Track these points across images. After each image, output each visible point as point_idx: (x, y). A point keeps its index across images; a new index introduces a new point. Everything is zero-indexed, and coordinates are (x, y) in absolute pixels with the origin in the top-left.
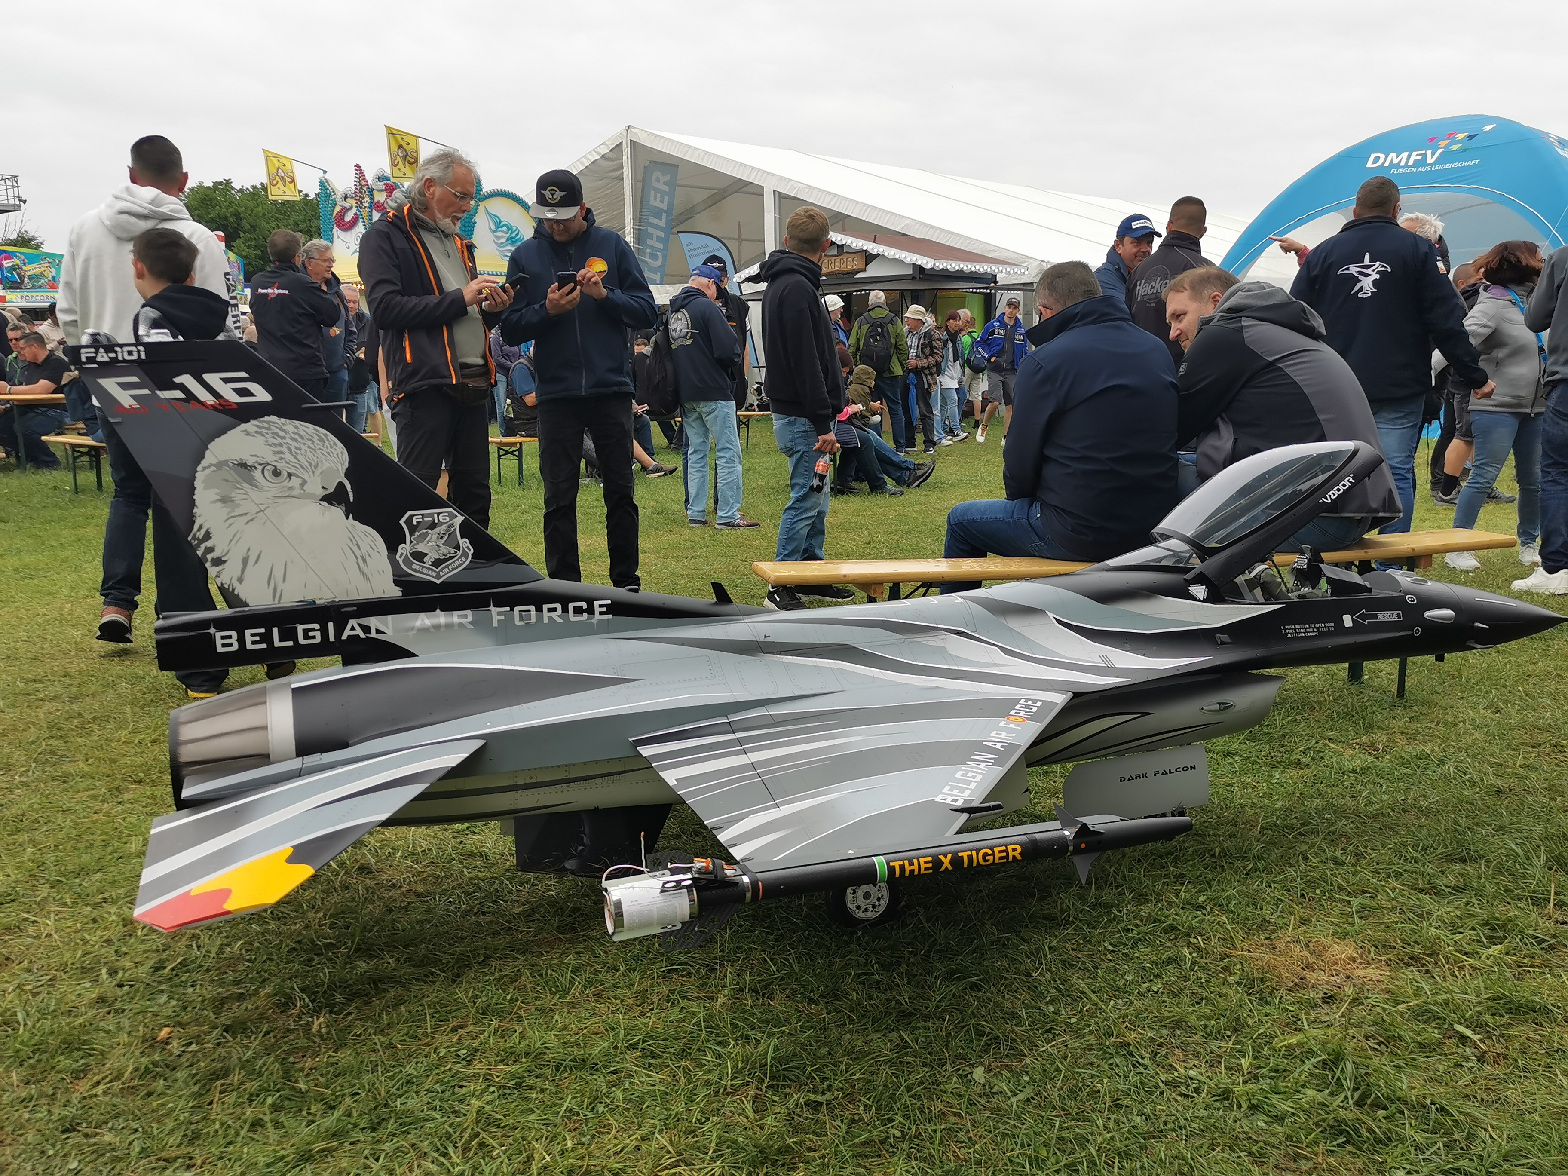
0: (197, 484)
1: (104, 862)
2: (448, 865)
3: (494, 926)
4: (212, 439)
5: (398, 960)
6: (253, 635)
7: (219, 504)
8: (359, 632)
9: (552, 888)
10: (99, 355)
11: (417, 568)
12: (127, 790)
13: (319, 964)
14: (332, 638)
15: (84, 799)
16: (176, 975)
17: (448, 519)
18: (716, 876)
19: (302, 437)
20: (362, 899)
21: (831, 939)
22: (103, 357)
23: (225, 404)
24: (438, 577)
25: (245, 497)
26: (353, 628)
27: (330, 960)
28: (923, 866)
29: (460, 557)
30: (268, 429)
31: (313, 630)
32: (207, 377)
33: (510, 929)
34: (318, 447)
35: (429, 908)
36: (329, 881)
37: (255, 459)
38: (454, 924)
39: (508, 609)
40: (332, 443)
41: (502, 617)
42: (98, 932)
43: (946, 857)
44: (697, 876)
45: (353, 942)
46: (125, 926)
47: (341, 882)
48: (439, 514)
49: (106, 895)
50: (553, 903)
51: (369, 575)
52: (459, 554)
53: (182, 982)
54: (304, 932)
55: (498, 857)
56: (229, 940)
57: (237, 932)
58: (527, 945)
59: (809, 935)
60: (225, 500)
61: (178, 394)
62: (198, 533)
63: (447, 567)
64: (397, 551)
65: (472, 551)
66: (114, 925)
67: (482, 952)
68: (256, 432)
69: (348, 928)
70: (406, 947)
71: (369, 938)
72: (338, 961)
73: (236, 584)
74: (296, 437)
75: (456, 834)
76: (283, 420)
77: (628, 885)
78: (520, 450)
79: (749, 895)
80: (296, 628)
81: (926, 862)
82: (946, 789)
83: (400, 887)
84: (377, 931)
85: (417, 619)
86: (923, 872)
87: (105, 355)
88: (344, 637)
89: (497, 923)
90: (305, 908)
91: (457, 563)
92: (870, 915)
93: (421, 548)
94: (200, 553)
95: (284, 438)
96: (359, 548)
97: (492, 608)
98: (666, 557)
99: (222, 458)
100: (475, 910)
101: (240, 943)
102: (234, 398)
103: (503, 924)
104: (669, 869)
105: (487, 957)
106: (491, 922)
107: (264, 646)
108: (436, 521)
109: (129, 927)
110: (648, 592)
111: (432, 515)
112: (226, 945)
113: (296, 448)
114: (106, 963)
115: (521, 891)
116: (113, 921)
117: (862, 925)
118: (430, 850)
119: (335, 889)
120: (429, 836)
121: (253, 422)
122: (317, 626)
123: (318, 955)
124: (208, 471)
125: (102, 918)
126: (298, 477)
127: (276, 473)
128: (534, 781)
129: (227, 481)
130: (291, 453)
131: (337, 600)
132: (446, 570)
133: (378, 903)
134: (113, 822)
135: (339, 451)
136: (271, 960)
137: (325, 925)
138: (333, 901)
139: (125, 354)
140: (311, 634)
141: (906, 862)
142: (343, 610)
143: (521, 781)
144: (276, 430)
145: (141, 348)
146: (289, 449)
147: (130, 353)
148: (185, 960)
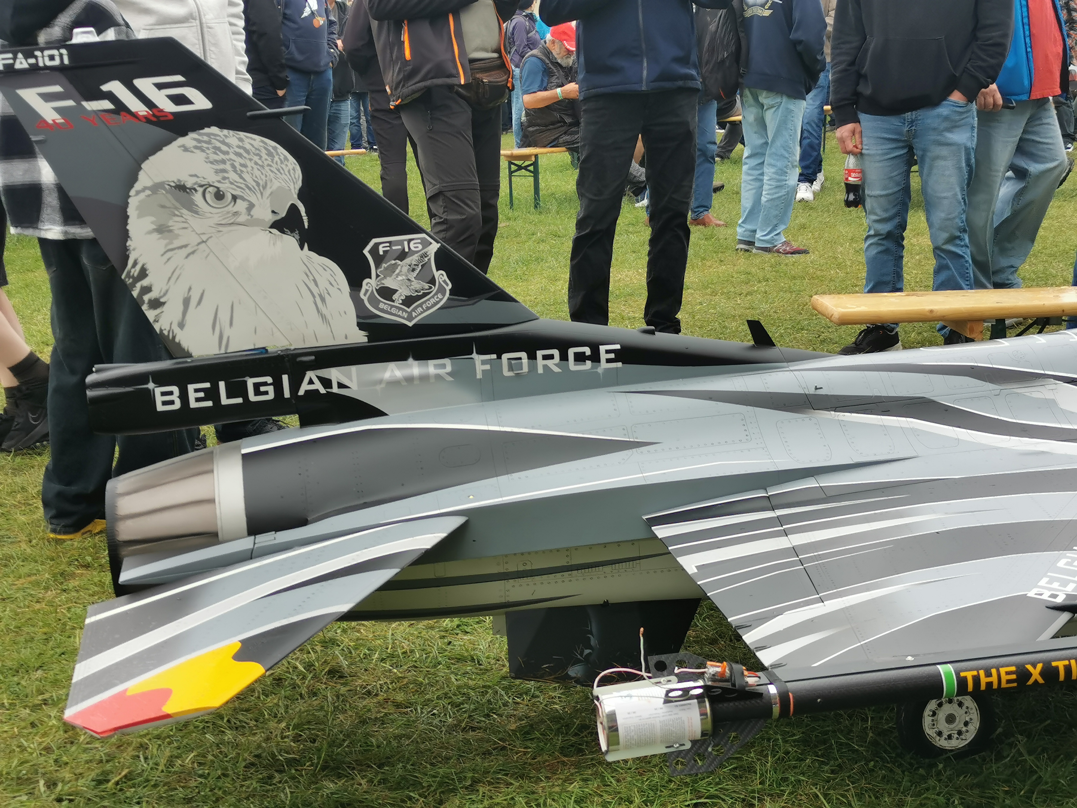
0: (131, 211)
1: (45, 659)
2: (432, 670)
3: (486, 745)
4: (146, 158)
5: (371, 781)
6: (196, 391)
7: (156, 236)
8: (318, 386)
9: (557, 700)
10: (18, 61)
11: (385, 307)
12: (73, 575)
13: (280, 782)
14: (287, 394)
15: (25, 586)
16: (121, 790)
17: (420, 247)
18: (734, 685)
19: (247, 152)
20: (331, 708)
21: (903, 772)
22: (21, 63)
23: (158, 114)
24: (410, 318)
25: (185, 225)
26: (311, 382)
27: (293, 778)
28: (1004, 678)
29: (436, 294)
30: (209, 142)
31: (265, 384)
32: (138, 83)
33: (504, 748)
34: (266, 163)
35: (408, 721)
36: (294, 686)
37: (194, 180)
38: (438, 741)
39: (494, 356)
40: (282, 157)
41: (488, 367)
42: (37, 738)
43: (1035, 667)
44: (710, 683)
45: (319, 758)
46: (66, 732)
47: (308, 687)
48: (409, 241)
49: (47, 696)
50: (557, 718)
51: (329, 317)
52: (435, 289)
53: (127, 798)
54: (264, 745)
55: (493, 662)
56: (179, 751)
57: (190, 742)
58: (524, 768)
59: (874, 766)
60: (162, 230)
61: (106, 105)
62: (133, 270)
63: (421, 305)
64: (361, 286)
65: (450, 286)
66: (54, 730)
67: (470, 775)
68: (196, 147)
69: (314, 741)
70: (380, 766)
71: (338, 754)
72: (301, 780)
73: (177, 330)
74: (241, 151)
75: (443, 634)
76: (225, 132)
77: (625, 693)
78: (535, 164)
79: (776, 709)
80: (246, 382)
81: (1008, 673)
82: (1043, 582)
83: (377, 695)
84: (348, 746)
85: (385, 370)
86: (1004, 685)
87: (24, 61)
88: (301, 392)
89: (488, 741)
90: (267, 716)
91: (432, 301)
92: (955, 744)
93: (389, 283)
94: (135, 293)
95: (227, 153)
96: (316, 285)
97: (474, 355)
98: (714, 293)
99: (158, 180)
100: (463, 725)
101: (192, 755)
102: (169, 107)
103: (495, 743)
104: (677, 675)
105: (475, 782)
106: (482, 740)
107: (209, 404)
108: (407, 250)
109: (70, 733)
110: (689, 336)
111: (401, 243)
112: (177, 757)
113: (242, 165)
114: (44, 774)
115: (518, 703)
116: (53, 726)
117: (944, 756)
118: (412, 651)
119: (301, 695)
120: (412, 634)
121: (192, 135)
122: (269, 380)
123: (280, 772)
124: (142, 196)
125: (42, 722)
126: (243, 199)
127: (219, 196)
128: (528, 567)
129: (163, 207)
130: (235, 171)
131: (292, 348)
132: (420, 310)
133: (350, 713)
134: (56, 612)
135: (291, 167)
136: (225, 775)
137: (287, 737)
138: (297, 710)
139: (47, 59)
140: (263, 389)
141: (982, 673)
142: (299, 359)
143: (512, 568)
144: (218, 144)
145: (64, 51)
146: (233, 166)
147: (52, 58)
148: (130, 773)
